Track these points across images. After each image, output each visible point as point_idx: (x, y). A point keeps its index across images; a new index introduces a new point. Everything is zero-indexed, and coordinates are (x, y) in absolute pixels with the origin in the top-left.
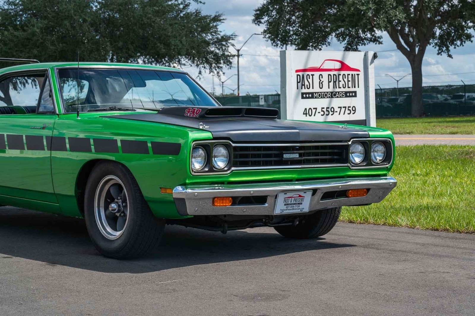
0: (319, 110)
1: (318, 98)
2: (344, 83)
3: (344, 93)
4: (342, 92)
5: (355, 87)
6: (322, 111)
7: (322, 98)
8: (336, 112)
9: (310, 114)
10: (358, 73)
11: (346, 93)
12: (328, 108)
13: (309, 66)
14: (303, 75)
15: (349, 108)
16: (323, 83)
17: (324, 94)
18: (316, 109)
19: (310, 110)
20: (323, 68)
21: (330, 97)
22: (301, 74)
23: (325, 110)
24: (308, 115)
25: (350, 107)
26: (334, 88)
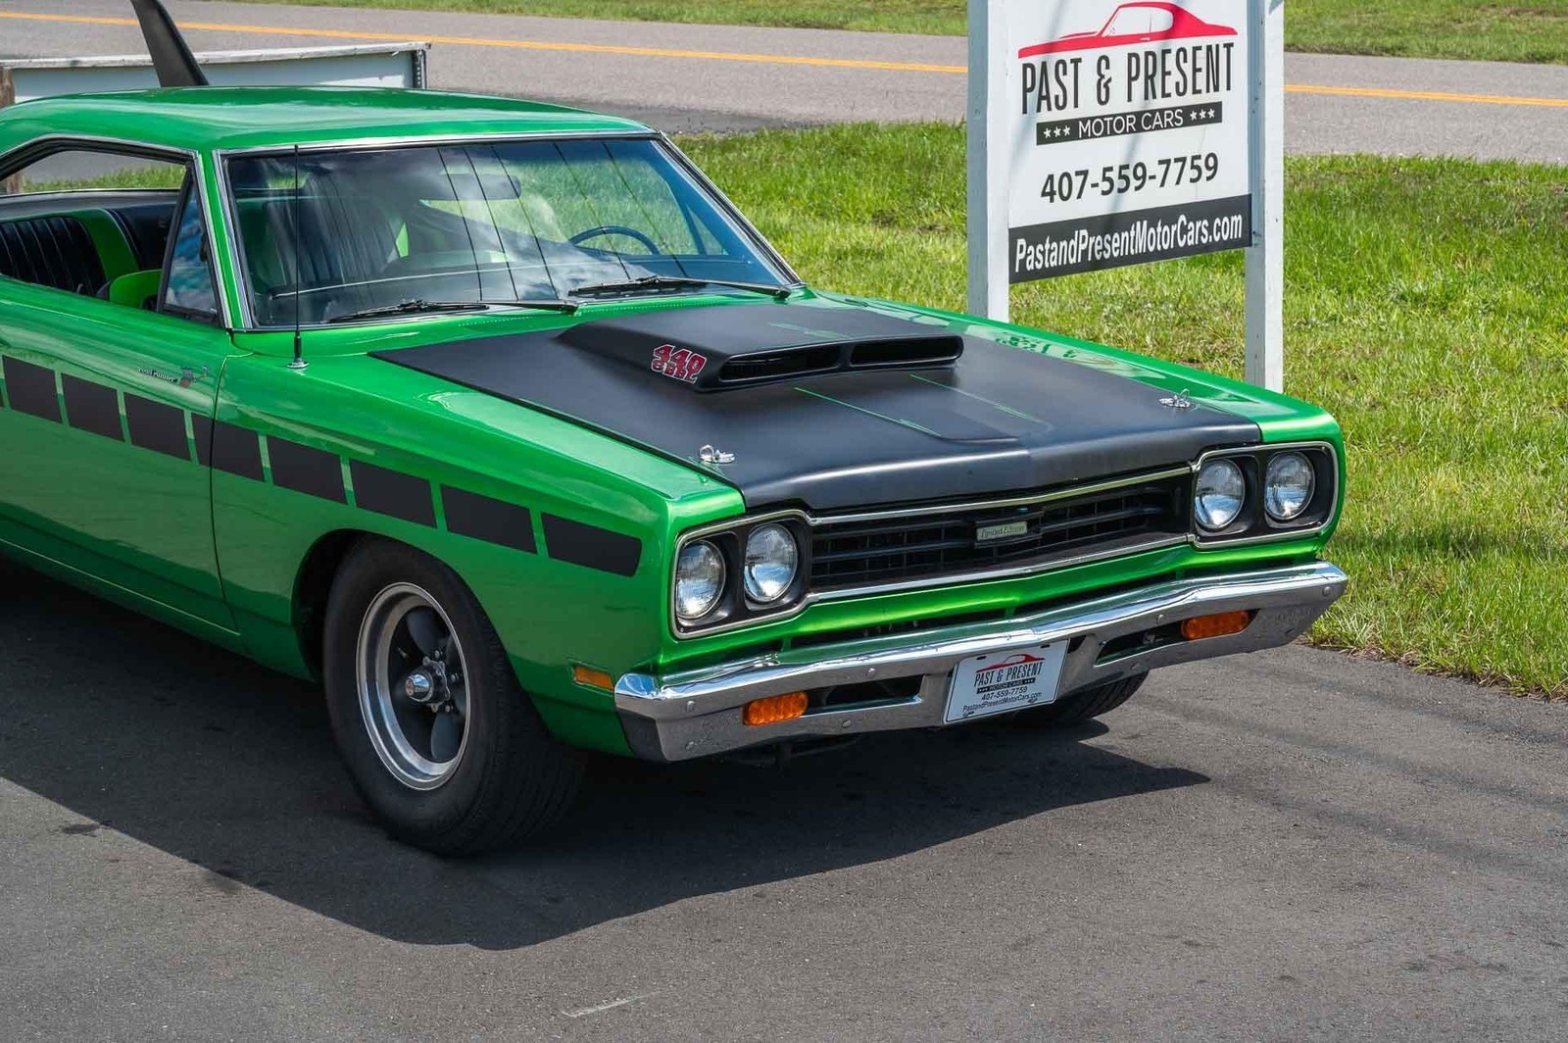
0: (1095, 176)
1: (1093, 136)
2: (1180, 79)
3: (1179, 114)
4: (1173, 109)
5: (1216, 89)
6: (1105, 179)
7: (1105, 134)
8: (1153, 177)
9: (1065, 194)
10: (1227, 39)
11: (1187, 110)
12: (1126, 167)
13: (1066, 30)
14: (1044, 65)
15: (1196, 162)
16: (1109, 85)
17: (1112, 122)
18: (1085, 173)
19: (1065, 179)
20: (1112, 34)
21: (1131, 131)
22: (1036, 60)
23: (1114, 175)
24: (1057, 197)
25: (1199, 157)
26: (1146, 98)
